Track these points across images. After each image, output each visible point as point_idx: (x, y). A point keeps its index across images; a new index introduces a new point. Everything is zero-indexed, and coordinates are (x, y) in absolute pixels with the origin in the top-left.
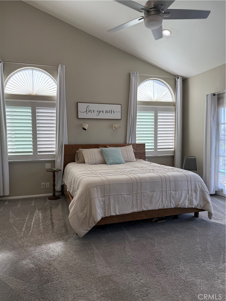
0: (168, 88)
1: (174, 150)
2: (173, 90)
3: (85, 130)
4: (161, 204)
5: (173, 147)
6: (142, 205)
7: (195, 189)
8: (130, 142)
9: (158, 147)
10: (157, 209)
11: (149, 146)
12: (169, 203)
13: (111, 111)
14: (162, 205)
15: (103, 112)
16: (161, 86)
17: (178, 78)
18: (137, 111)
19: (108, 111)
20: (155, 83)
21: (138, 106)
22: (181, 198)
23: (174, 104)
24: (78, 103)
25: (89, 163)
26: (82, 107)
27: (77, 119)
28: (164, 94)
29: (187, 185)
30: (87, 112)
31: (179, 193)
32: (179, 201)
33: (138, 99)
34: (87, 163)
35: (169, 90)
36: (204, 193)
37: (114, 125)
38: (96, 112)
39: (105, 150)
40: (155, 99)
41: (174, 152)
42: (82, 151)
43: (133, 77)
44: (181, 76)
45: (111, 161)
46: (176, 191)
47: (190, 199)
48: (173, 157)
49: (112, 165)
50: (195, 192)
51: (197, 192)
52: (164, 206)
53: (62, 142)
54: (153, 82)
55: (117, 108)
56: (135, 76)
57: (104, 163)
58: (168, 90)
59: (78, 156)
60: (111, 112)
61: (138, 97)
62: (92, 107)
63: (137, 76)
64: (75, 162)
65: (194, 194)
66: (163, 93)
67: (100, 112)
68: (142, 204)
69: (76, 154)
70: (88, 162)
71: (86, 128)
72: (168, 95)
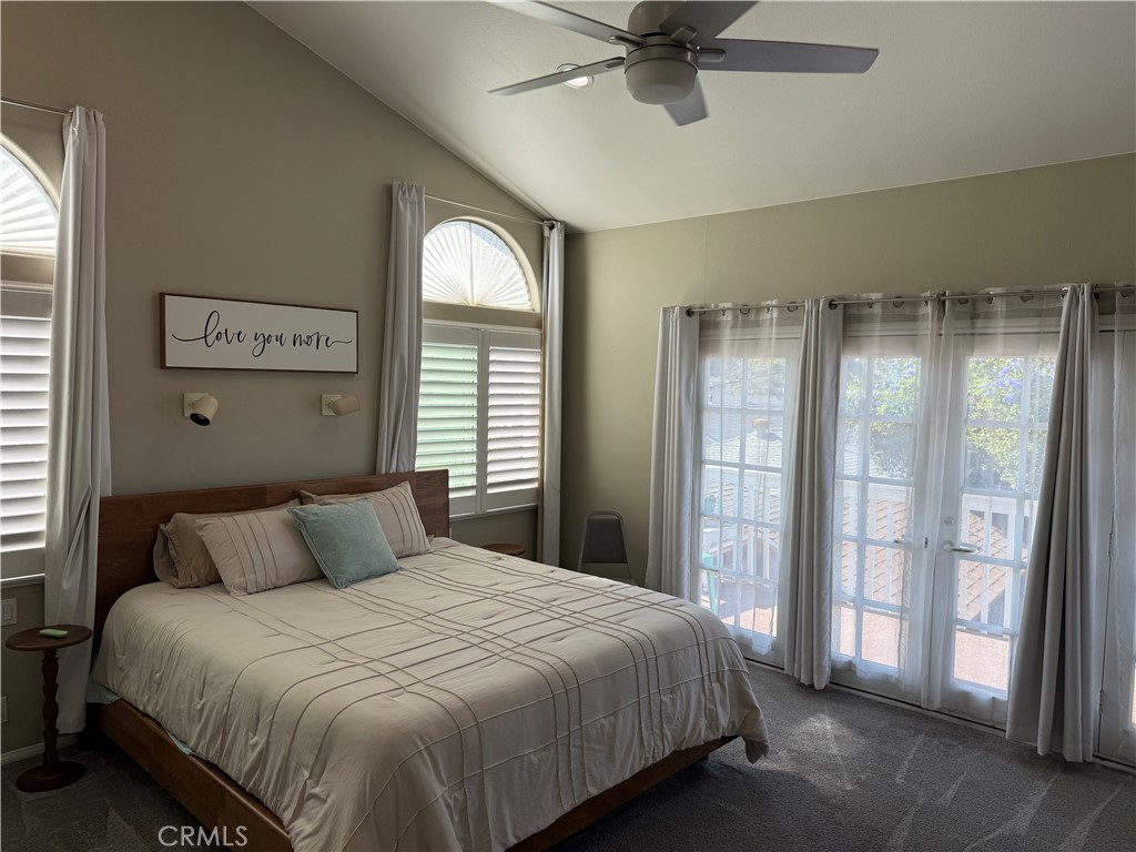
0: (516, 258)
1: (535, 485)
2: (534, 269)
3: (205, 422)
4: (638, 755)
5: (535, 475)
6: (584, 778)
7: (717, 669)
8: (394, 467)
9: (490, 480)
10: (627, 777)
11: (462, 479)
12: (659, 743)
13: (315, 338)
14: (641, 757)
15: (280, 338)
16: (496, 250)
17: (552, 227)
18: (423, 344)
19: (304, 338)
20: (474, 237)
21: (424, 321)
22: (687, 714)
23: (538, 322)
24: (161, 297)
25: (246, 589)
26: (183, 316)
27: (159, 370)
28: (504, 278)
29: (698, 661)
30: (210, 339)
31: (682, 698)
32: (685, 725)
33: (424, 293)
34: (238, 588)
35: (520, 266)
36: (741, 677)
37: (327, 398)
38: (249, 342)
39: (316, 521)
40: (475, 297)
41: (539, 492)
42: (202, 527)
43: (406, 208)
44: (561, 222)
45: (353, 569)
46: (672, 691)
47: (710, 709)
48: (535, 514)
49: (356, 586)
50: (718, 681)
51: (723, 679)
52: (646, 759)
53: (90, 491)
54: (467, 231)
55: (342, 326)
56: (413, 203)
57: (317, 575)
58: (516, 267)
59: (172, 552)
60: (316, 340)
61: (424, 286)
62: (234, 316)
63: (420, 203)
64: (155, 579)
65: (716, 686)
66: (502, 276)
67: (267, 340)
68: (587, 774)
69: (160, 539)
70: (238, 580)
71: (208, 413)
72: (516, 286)
